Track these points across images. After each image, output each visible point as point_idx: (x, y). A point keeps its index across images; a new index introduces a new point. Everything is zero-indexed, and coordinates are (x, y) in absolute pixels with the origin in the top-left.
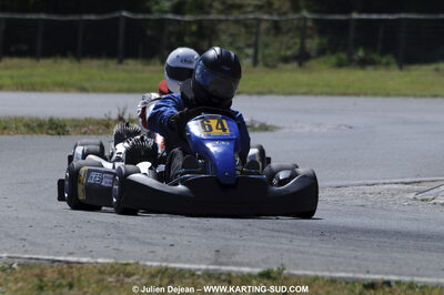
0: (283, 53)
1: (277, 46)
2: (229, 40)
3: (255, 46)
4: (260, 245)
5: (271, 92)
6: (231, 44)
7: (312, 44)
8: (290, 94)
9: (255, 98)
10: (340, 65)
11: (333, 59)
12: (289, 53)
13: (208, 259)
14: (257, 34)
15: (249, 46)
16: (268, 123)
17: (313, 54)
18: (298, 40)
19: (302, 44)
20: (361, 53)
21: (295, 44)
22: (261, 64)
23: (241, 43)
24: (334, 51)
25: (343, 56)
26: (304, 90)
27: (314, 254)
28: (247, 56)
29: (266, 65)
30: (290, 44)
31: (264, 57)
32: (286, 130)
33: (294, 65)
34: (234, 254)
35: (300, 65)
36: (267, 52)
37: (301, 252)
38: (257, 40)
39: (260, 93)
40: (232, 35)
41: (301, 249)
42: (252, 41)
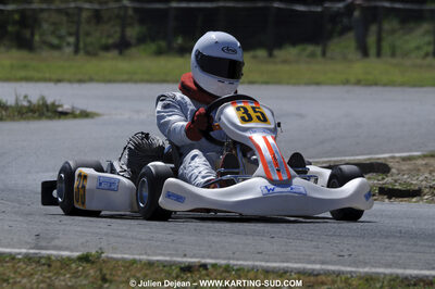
0: (104, 41)
1: (98, 35)
3: (77, 35)
4: (79, 229)
5: (91, 80)
6: (53, 33)
7: (133, 32)
8: (110, 81)
9: (76, 86)
10: (159, 53)
11: (153, 47)
12: (111, 41)
13: (29, 243)
14: (78, 22)
15: (70, 34)
16: (89, 110)
17: (133, 41)
18: (118, 29)
19: (123, 32)
20: (180, 41)
21: (116, 32)
22: (82, 52)
23: (63, 32)
24: (153, 40)
25: (163, 44)
26: (125, 77)
27: (132, 238)
28: (68, 44)
29: (88, 53)
30: (111, 32)
31: (85, 45)
32: (105, 117)
33: (115, 53)
34: (53, 239)
35: (121, 53)
36: (89, 40)
37: (119, 236)
38: (78, 30)
39: (81, 81)
40: (53, 24)
41: (120, 233)
42: (73, 30)
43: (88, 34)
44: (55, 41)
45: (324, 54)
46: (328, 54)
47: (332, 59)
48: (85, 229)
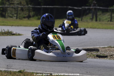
0: (24, 16)
1: (22, 14)
2: (10, 12)
3: (17, 14)
4: (18, 64)
5: (21, 26)
6: (11, 13)
8: (26, 26)
9: (17, 27)
10: (39, 19)
11: (37, 18)
12: (26, 16)
13: (5, 67)
14: (17, 11)
15: (15, 14)
16: (20, 33)
17: (32, 16)
18: (28, 13)
19: (29, 13)
21: (27, 13)
22: (18, 19)
23: (13, 13)
24: (37, 16)
26: (29, 25)
27: (32, 67)
28: (15, 16)
29: (20, 19)
31: (19, 17)
32: (25, 35)
33: (27, 19)
34: (12, 66)
35: (28, 19)
36: (20, 15)
37: (29, 66)
38: (17, 13)
39: (18, 26)
40: (11, 11)
41: (29, 65)
42: (16, 13)
43: (20, 14)
44: (11, 15)
45: (82, 20)
46: (83, 20)
47: (84, 21)
48: (20, 64)
